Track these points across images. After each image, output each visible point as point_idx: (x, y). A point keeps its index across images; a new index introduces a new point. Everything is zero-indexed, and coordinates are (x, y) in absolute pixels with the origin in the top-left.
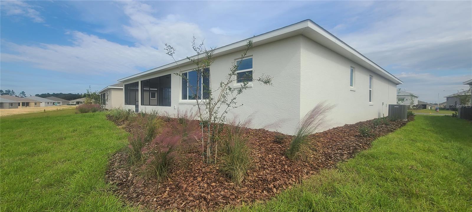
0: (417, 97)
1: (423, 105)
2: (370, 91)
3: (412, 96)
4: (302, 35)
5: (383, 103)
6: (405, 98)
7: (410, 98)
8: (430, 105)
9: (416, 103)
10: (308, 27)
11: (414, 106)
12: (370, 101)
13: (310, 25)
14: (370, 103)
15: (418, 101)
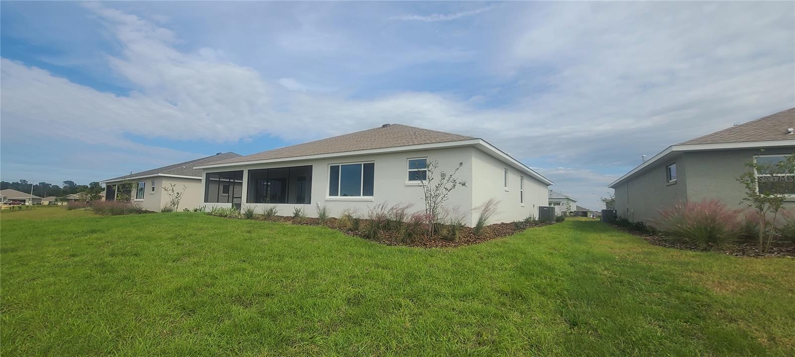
0: (575, 201)
1: (583, 212)
2: (521, 192)
3: (568, 199)
4: (473, 147)
5: (534, 205)
6: (561, 202)
7: (565, 202)
8: (591, 212)
9: (574, 209)
10: (479, 144)
11: (571, 212)
12: (522, 202)
13: (481, 142)
14: (522, 204)
15: (577, 206)
